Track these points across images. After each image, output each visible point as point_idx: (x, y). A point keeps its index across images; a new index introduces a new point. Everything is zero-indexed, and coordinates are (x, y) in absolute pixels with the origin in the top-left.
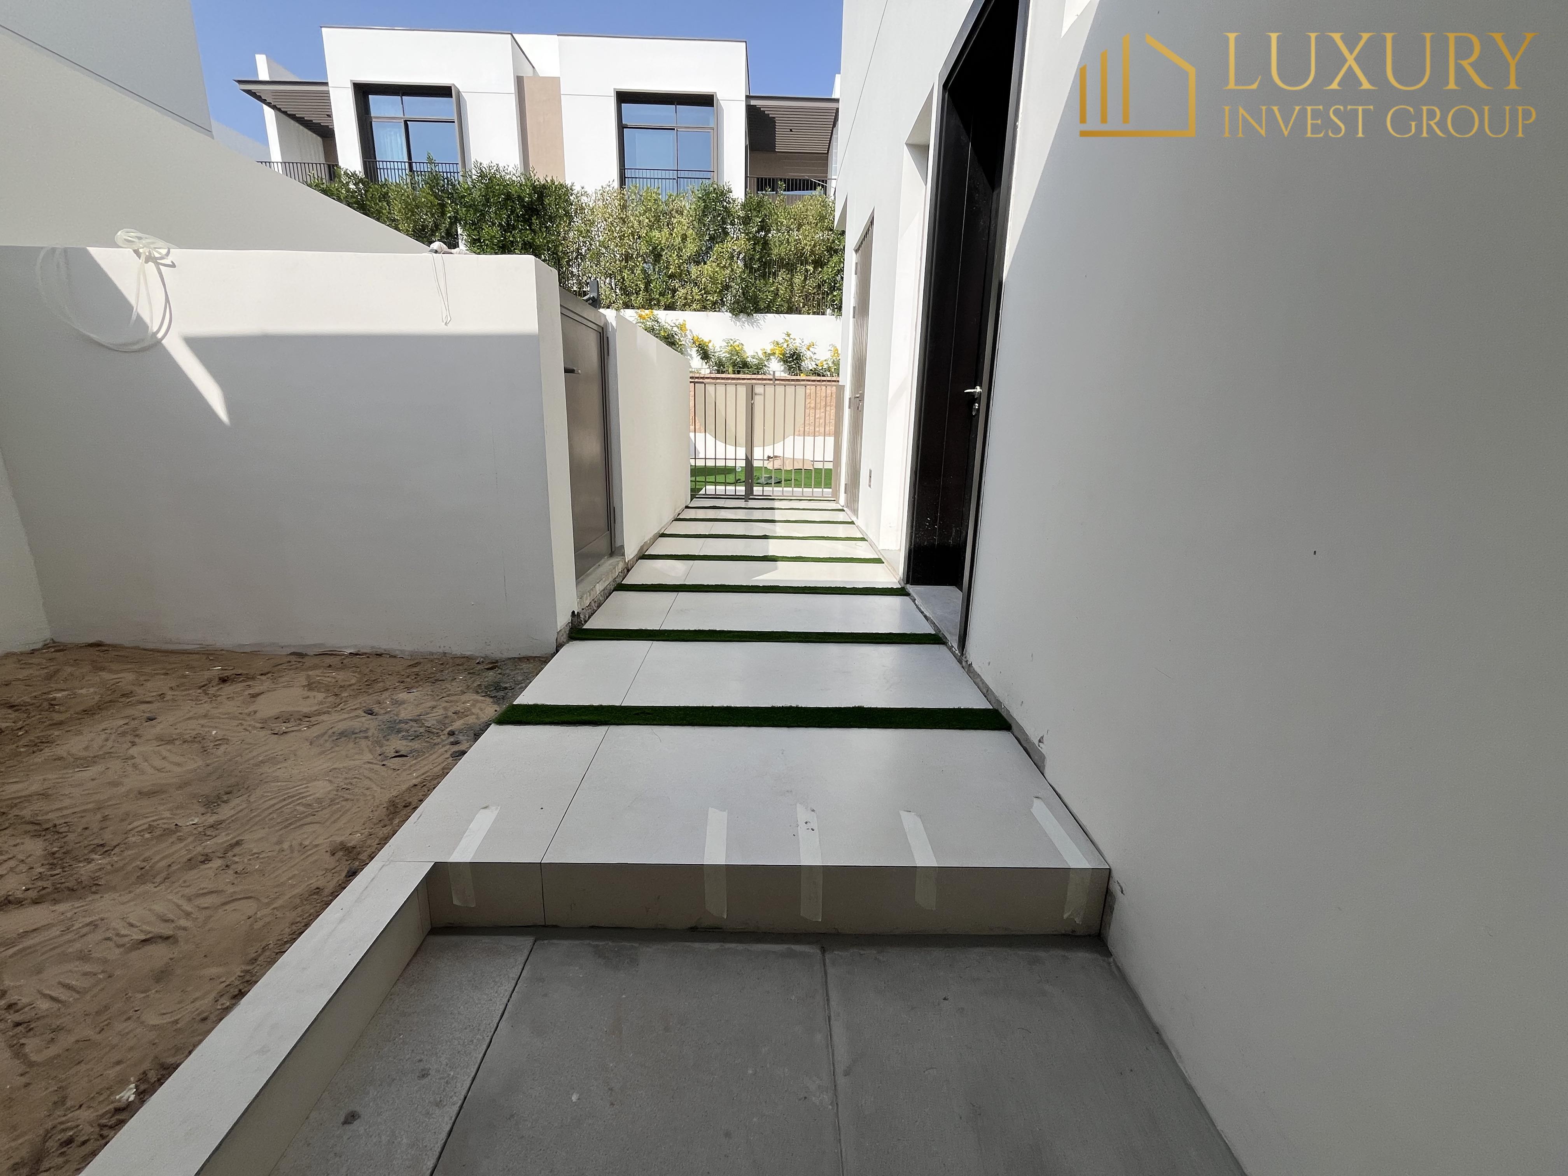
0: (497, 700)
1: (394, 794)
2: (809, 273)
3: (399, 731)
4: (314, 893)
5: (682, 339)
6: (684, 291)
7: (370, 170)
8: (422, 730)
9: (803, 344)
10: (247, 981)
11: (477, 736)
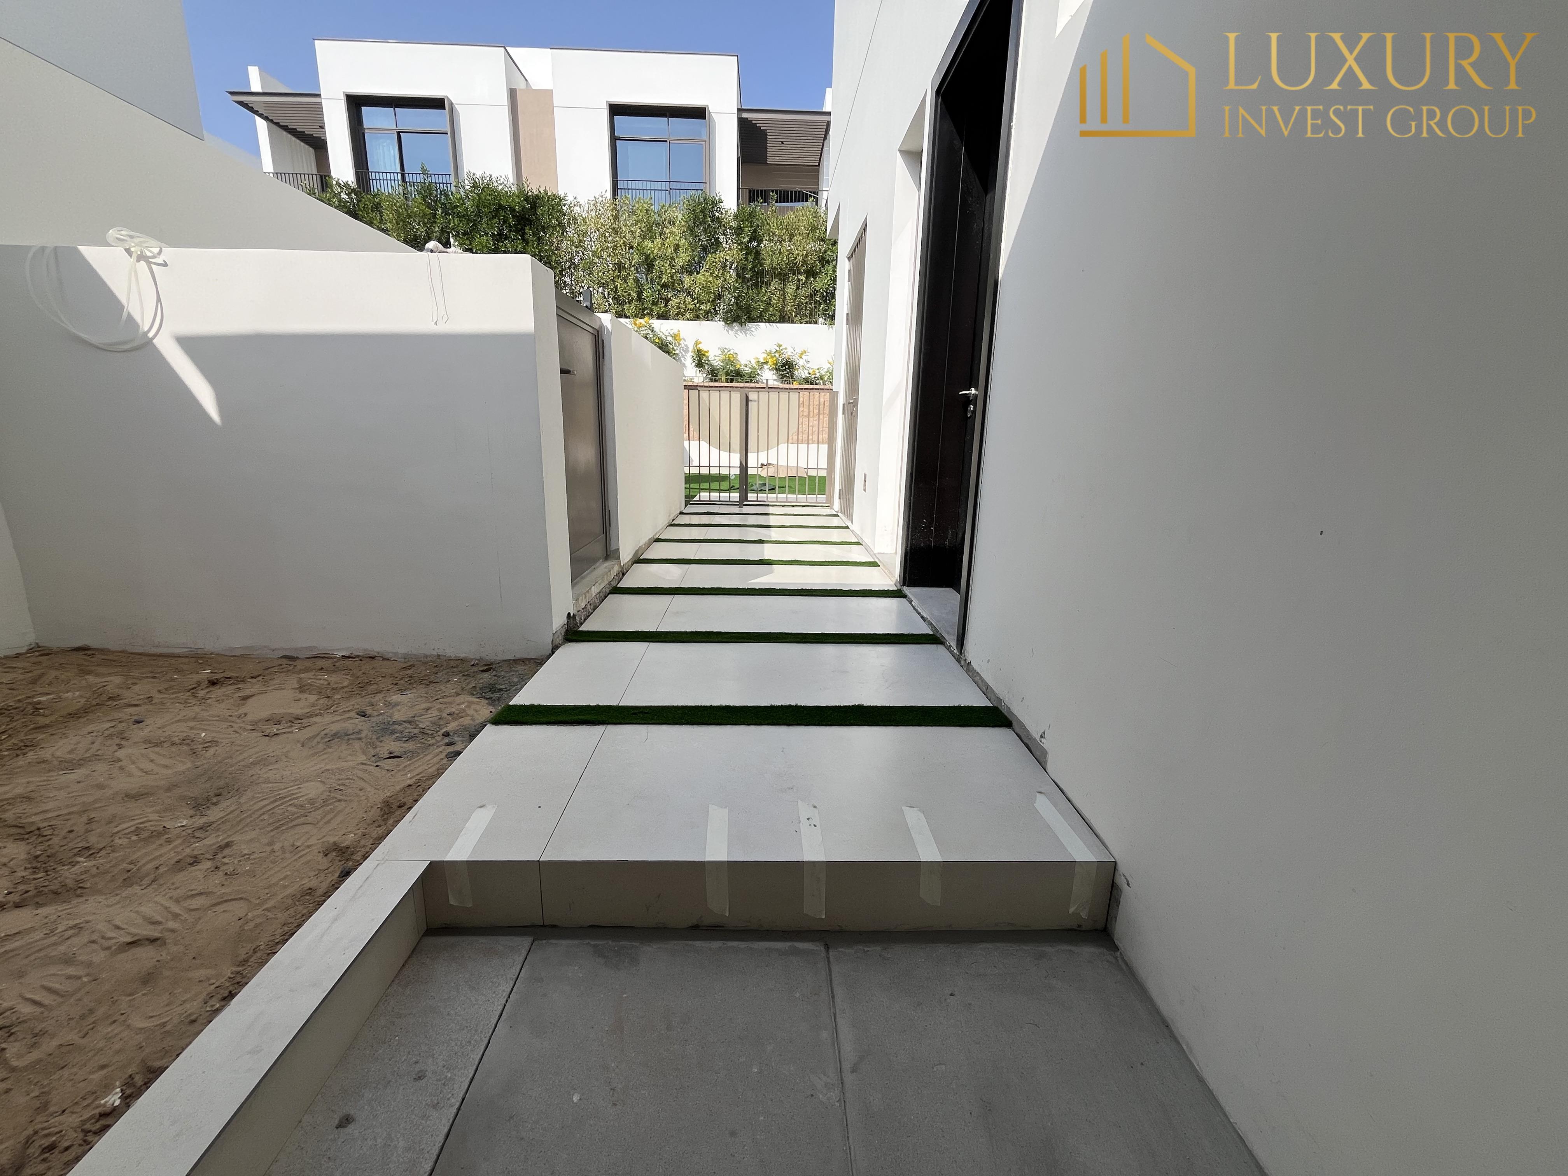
0: (492, 702)
1: (388, 794)
2: (801, 283)
3: (393, 732)
4: (307, 893)
5: (675, 348)
6: (678, 300)
7: (363, 180)
8: (416, 731)
9: (795, 353)
10: (238, 983)
11: (472, 737)
